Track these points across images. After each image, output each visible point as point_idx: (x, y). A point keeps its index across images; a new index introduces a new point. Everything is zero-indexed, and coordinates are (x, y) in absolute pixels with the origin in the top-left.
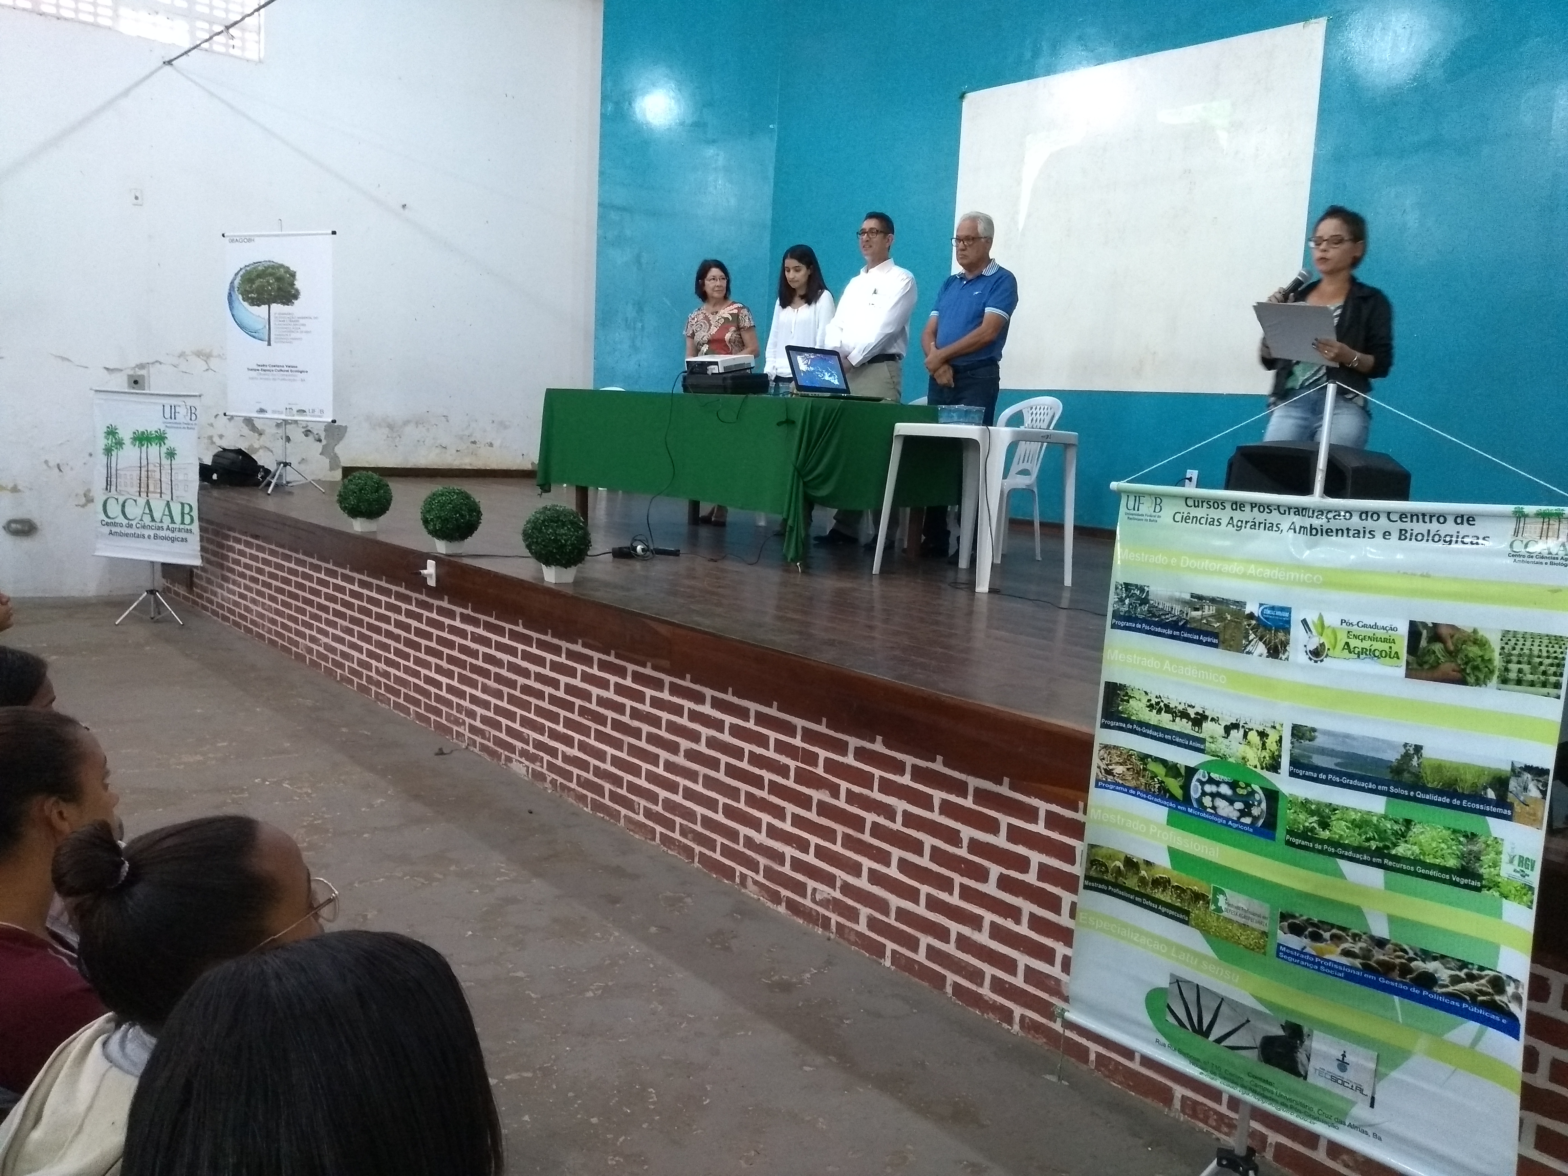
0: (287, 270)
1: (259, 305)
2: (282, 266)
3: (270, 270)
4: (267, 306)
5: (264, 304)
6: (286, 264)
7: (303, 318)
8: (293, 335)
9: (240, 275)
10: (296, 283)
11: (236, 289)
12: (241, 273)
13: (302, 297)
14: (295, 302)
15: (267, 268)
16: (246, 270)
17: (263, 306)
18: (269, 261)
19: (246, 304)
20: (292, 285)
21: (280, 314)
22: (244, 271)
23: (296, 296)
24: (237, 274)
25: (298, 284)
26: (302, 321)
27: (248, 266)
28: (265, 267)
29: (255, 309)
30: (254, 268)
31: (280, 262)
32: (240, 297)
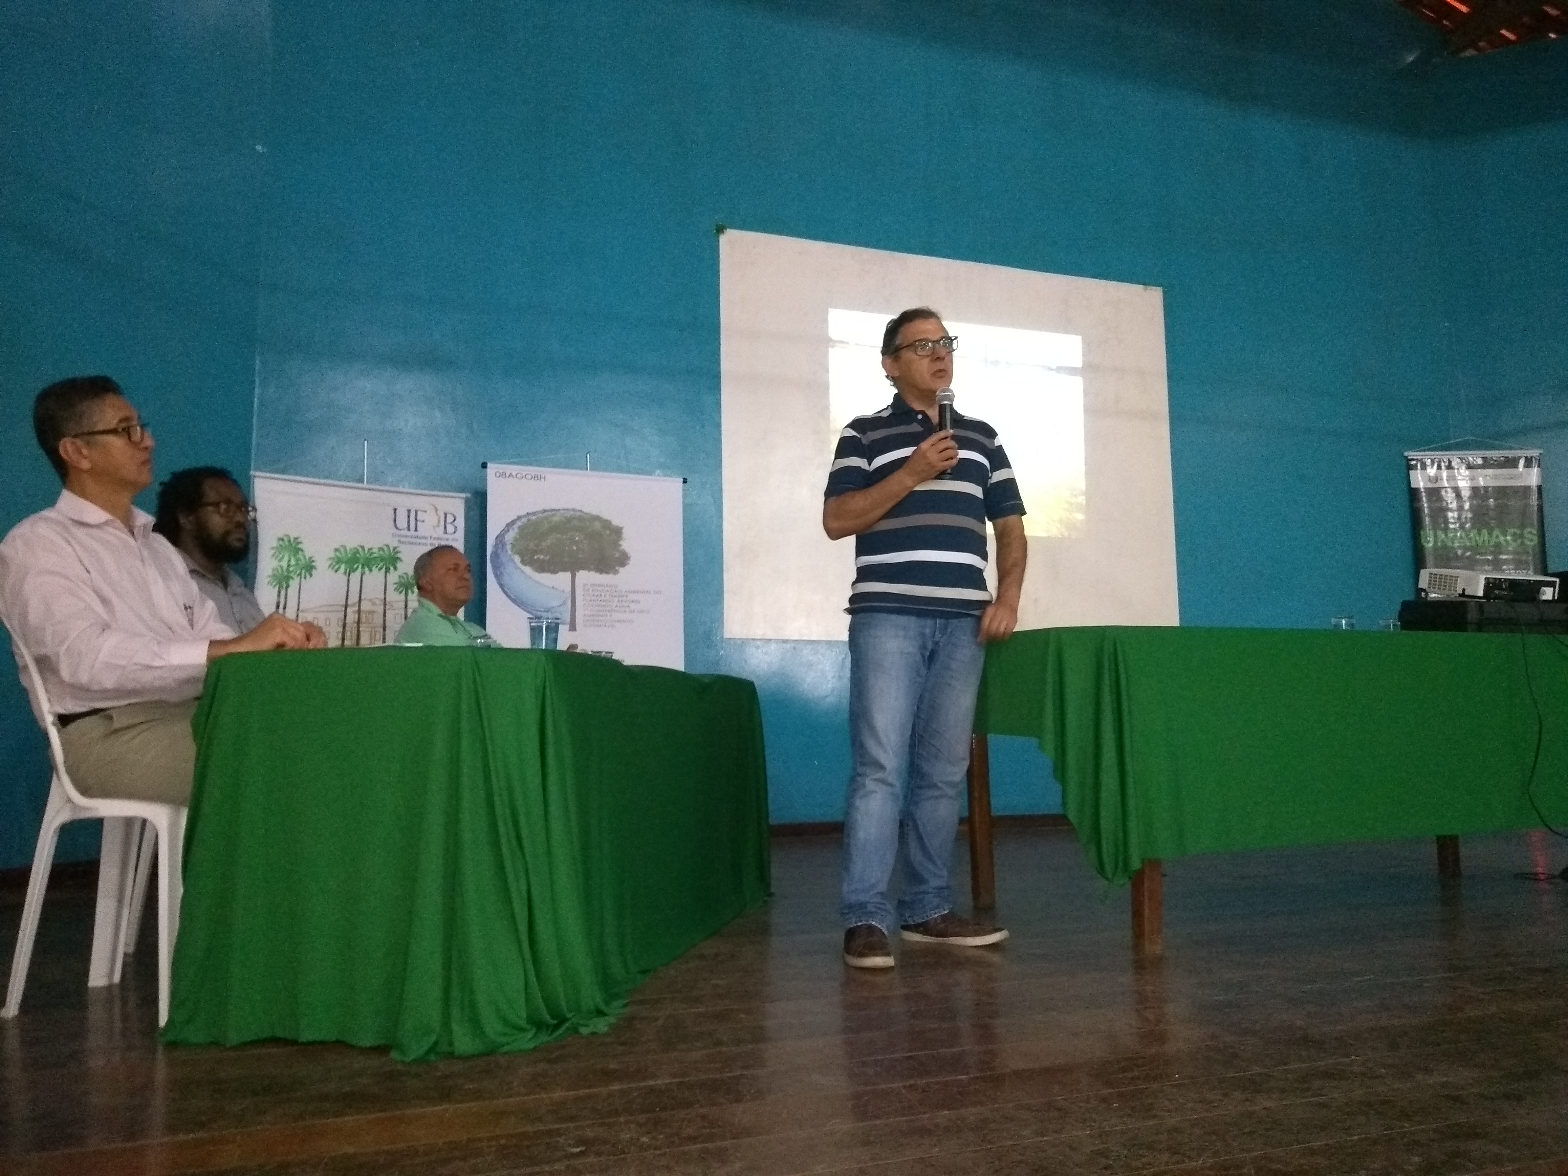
0: (606, 524)
1: (554, 572)
2: (597, 518)
3: (575, 522)
4: (568, 575)
5: (565, 570)
6: (605, 516)
7: (634, 592)
8: (616, 616)
9: (516, 526)
10: (622, 543)
11: (509, 547)
12: (519, 523)
13: (632, 562)
14: (621, 570)
15: (569, 520)
16: (529, 520)
17: (561, 574)
18: (574, 510)
19: (528, 570)
20: (616, 544)
21: (593, 585)
22: (524, 520)
23: (623, 560)
24: (510, 525)
25: (626, 545)
26: (632, 597)
27: (534, 514)
28: (566, 518)
29: (546, 578)
30: (546, 518)
31: (595, 512)
32: (517, 559)
